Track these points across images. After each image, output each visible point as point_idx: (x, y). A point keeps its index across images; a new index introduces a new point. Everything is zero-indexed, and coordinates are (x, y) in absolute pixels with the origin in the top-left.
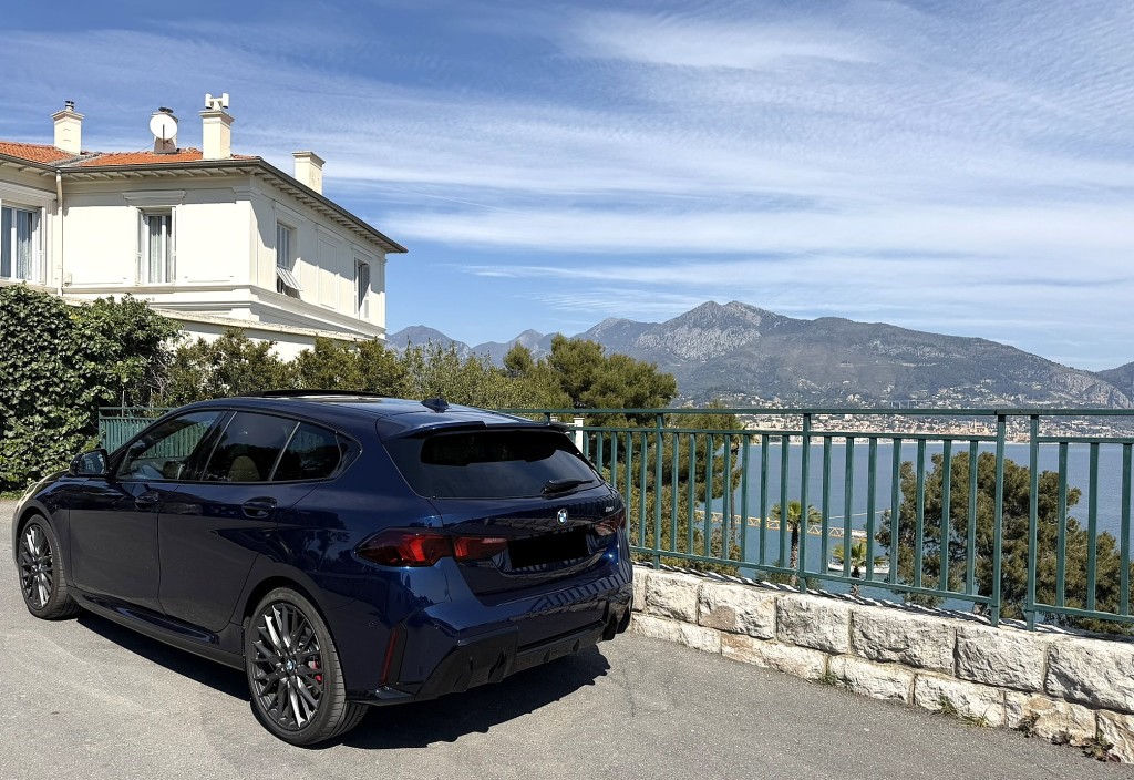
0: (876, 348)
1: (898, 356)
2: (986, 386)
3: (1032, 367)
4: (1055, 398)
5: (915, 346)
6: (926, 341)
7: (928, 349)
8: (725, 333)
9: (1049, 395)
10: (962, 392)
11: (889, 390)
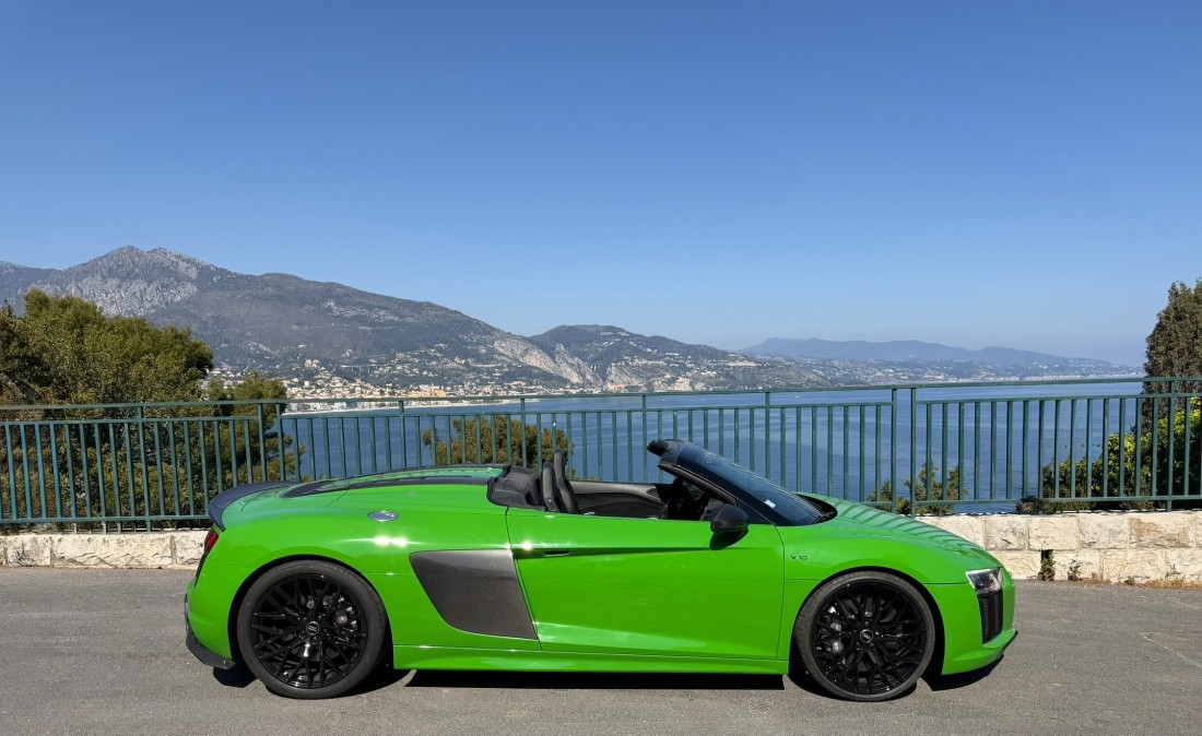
0: (330, 309)
1: (354, 318)
2: (439, 350)
3: (477, 333)
4: (497, 362)
5: (371, 308)
6: (380, 304)
7: (382, 313)
8: (153, 287)
9: (493, 359)
10: (420, 356)
11: (348, 354)
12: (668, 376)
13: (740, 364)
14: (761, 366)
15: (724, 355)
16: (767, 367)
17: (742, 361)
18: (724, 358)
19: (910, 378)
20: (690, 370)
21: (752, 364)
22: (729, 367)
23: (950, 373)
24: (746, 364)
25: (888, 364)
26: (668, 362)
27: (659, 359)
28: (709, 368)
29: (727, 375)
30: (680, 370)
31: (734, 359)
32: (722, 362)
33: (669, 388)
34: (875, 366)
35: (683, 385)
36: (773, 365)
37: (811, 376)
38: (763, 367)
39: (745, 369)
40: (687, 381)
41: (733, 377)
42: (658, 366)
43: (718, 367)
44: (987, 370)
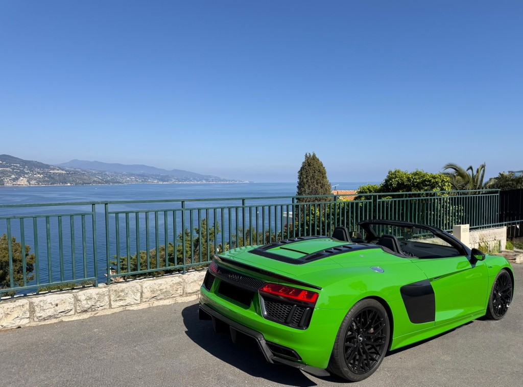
12: (13, 176)
13: (57, 172)
14: (69, 173)
15: (48, 166)
16: (72, 173)
17: (58, 170)
18: (47, 168)
19: (142, 181)
20: (27, 173)
21: (64, 172)
22: (51, 173)
23: (160, 180)
24: (60, 171)
25: (132, 175)
26: (13, 169)
27: (7, 167)
28: (39, 173)
29: (50, 177)
30: (21, 174)
31: (53, 169)
32: (46, 170)
33: (14, 183)
34: (126, 175)
35: (23, 182)
36: (75, 173)
37: (95, 179)
38: (70, 174)
39: (60, 175)
40: (25, 180)
41: (52, 178)
42: (7, 171)
43: (44, 172)
44: (175, 179)
